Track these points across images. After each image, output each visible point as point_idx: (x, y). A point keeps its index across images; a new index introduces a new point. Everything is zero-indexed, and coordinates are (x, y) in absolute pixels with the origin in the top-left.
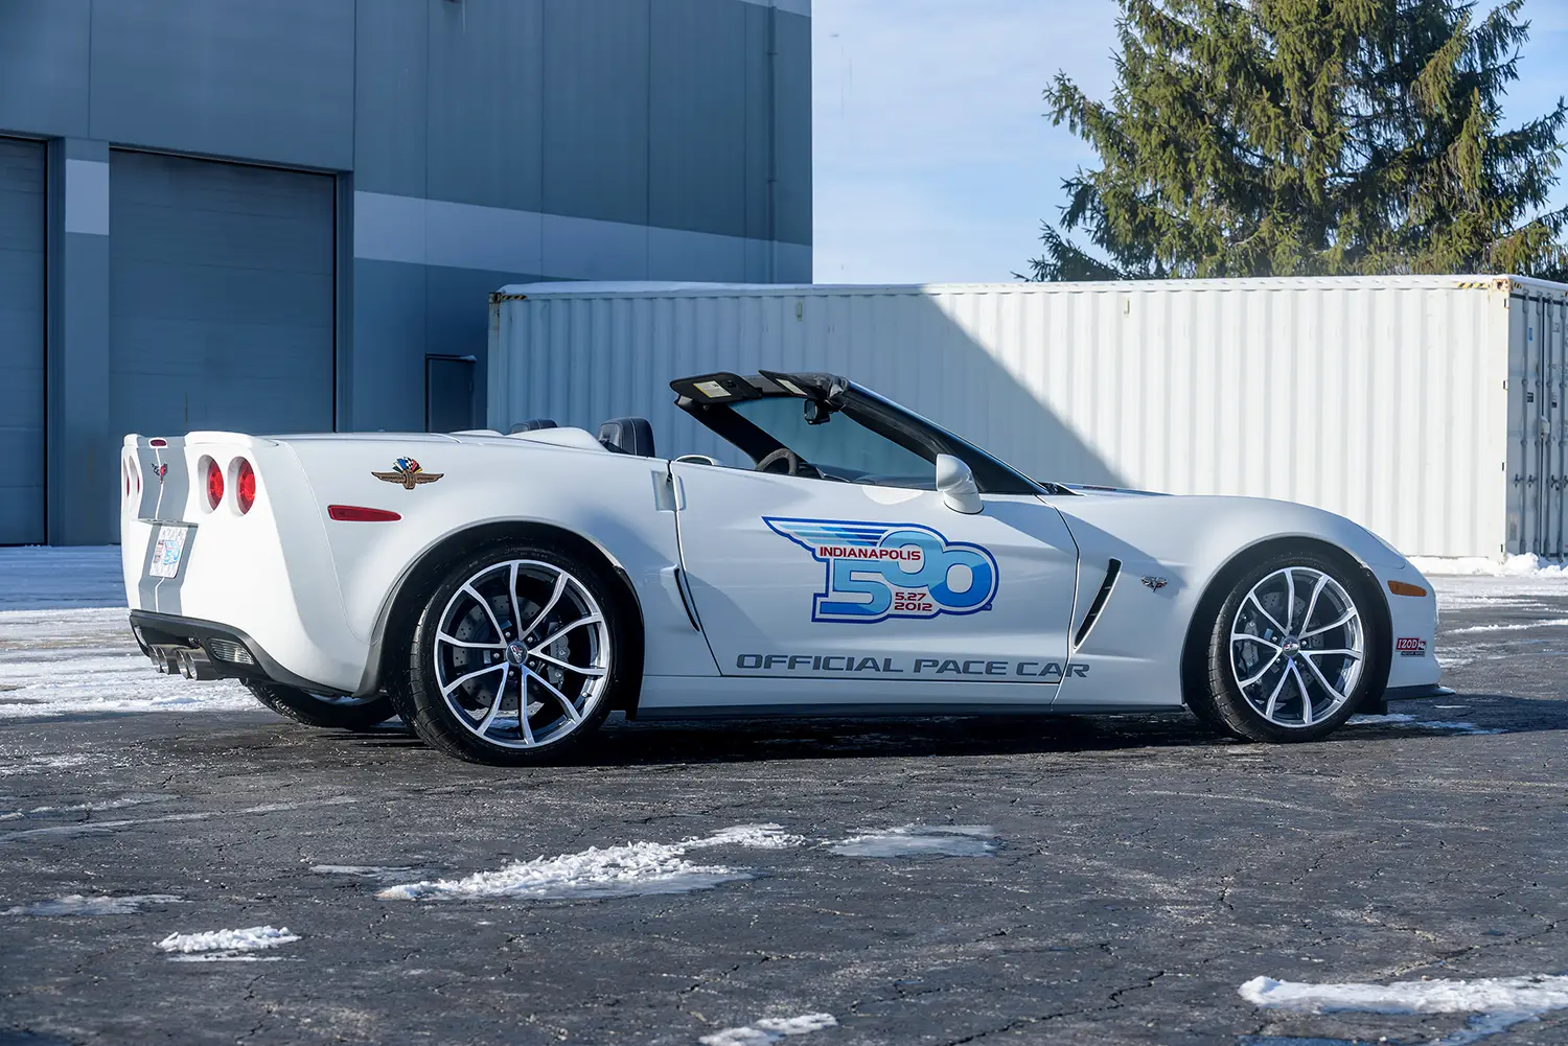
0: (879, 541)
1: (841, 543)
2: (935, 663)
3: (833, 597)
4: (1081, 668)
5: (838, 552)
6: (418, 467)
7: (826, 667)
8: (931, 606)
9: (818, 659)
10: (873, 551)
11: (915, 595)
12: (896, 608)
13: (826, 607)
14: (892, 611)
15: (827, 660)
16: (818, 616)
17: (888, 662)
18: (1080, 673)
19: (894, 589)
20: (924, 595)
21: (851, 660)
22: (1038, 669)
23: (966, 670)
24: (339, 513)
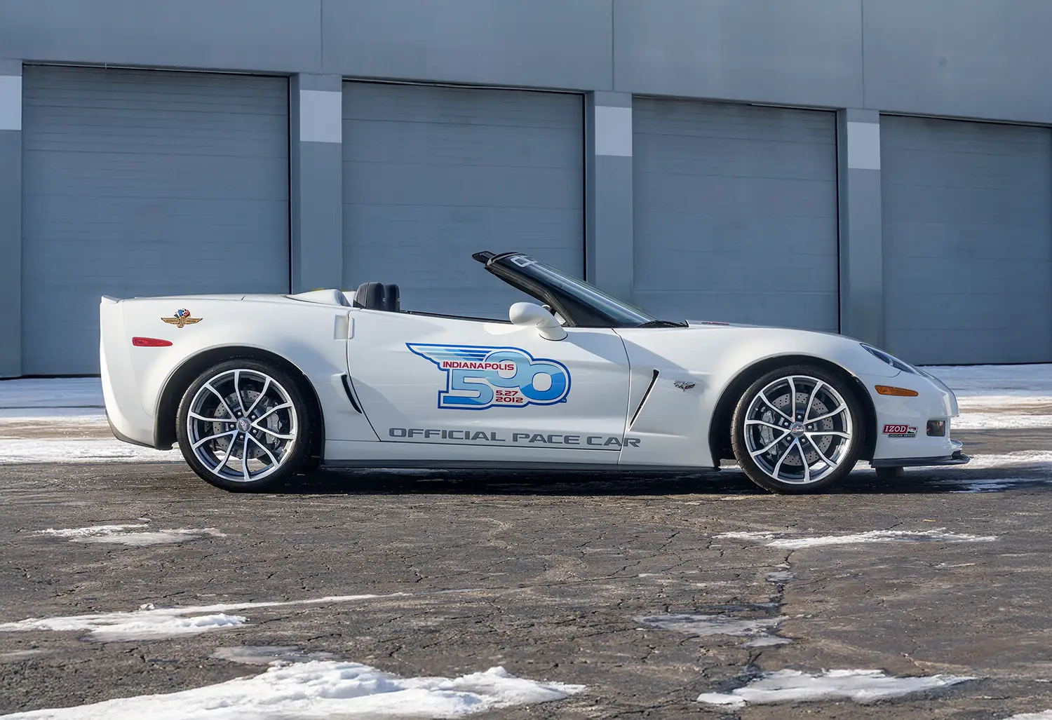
0: (485, 358)
1: (458, 359)
2: (527, 436)
3: (452, 393)
4: (635, 441)
5: (455, 365)
6: (189, 315)
7: (451, 437)
8: (522, 399)
9: (444, 432)
10: (481, 364)
11: (510, 393)
12: (497, 400)
13: (447, 400)
14: (494, 402)
15: (451, 433)
16: (442, 405)
17: (493, 435)
18: (634, 444)
19: (495, 389)
20: (517, 392)
21: (467, 434)
22: (603, 441)
23: (550, 440)
24: (138, 342)
